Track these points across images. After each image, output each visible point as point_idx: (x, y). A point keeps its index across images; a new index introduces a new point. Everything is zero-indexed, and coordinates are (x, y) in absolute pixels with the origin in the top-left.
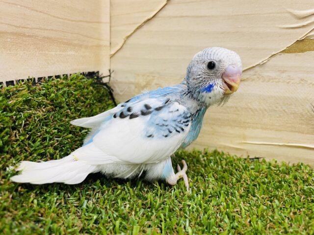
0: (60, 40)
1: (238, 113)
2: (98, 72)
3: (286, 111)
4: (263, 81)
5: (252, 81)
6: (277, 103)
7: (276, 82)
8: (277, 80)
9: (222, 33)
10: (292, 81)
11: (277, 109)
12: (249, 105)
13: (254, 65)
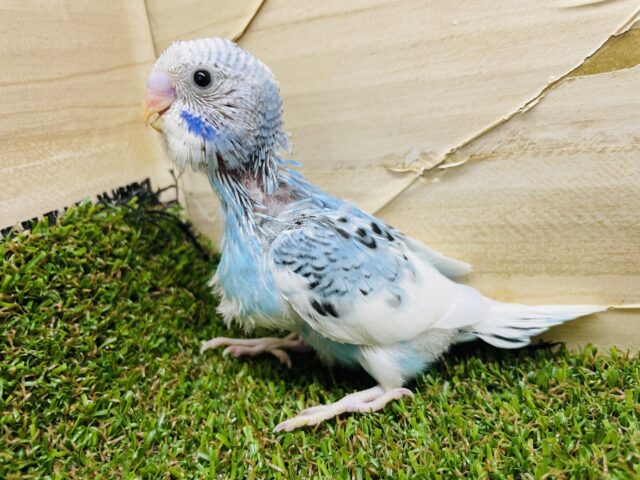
0: (24, 135)
1: (484, 239)
2: (147, 181)
3: (607, 222)
4: (535, 156)
5: (507, 157)
6: (581, 207)
7: (570, 153)
8: (571, 148)
9: (414, 46)
10: (613, 146)
11: (581, 222)
12: (508, 217)
13: (506, 118)
